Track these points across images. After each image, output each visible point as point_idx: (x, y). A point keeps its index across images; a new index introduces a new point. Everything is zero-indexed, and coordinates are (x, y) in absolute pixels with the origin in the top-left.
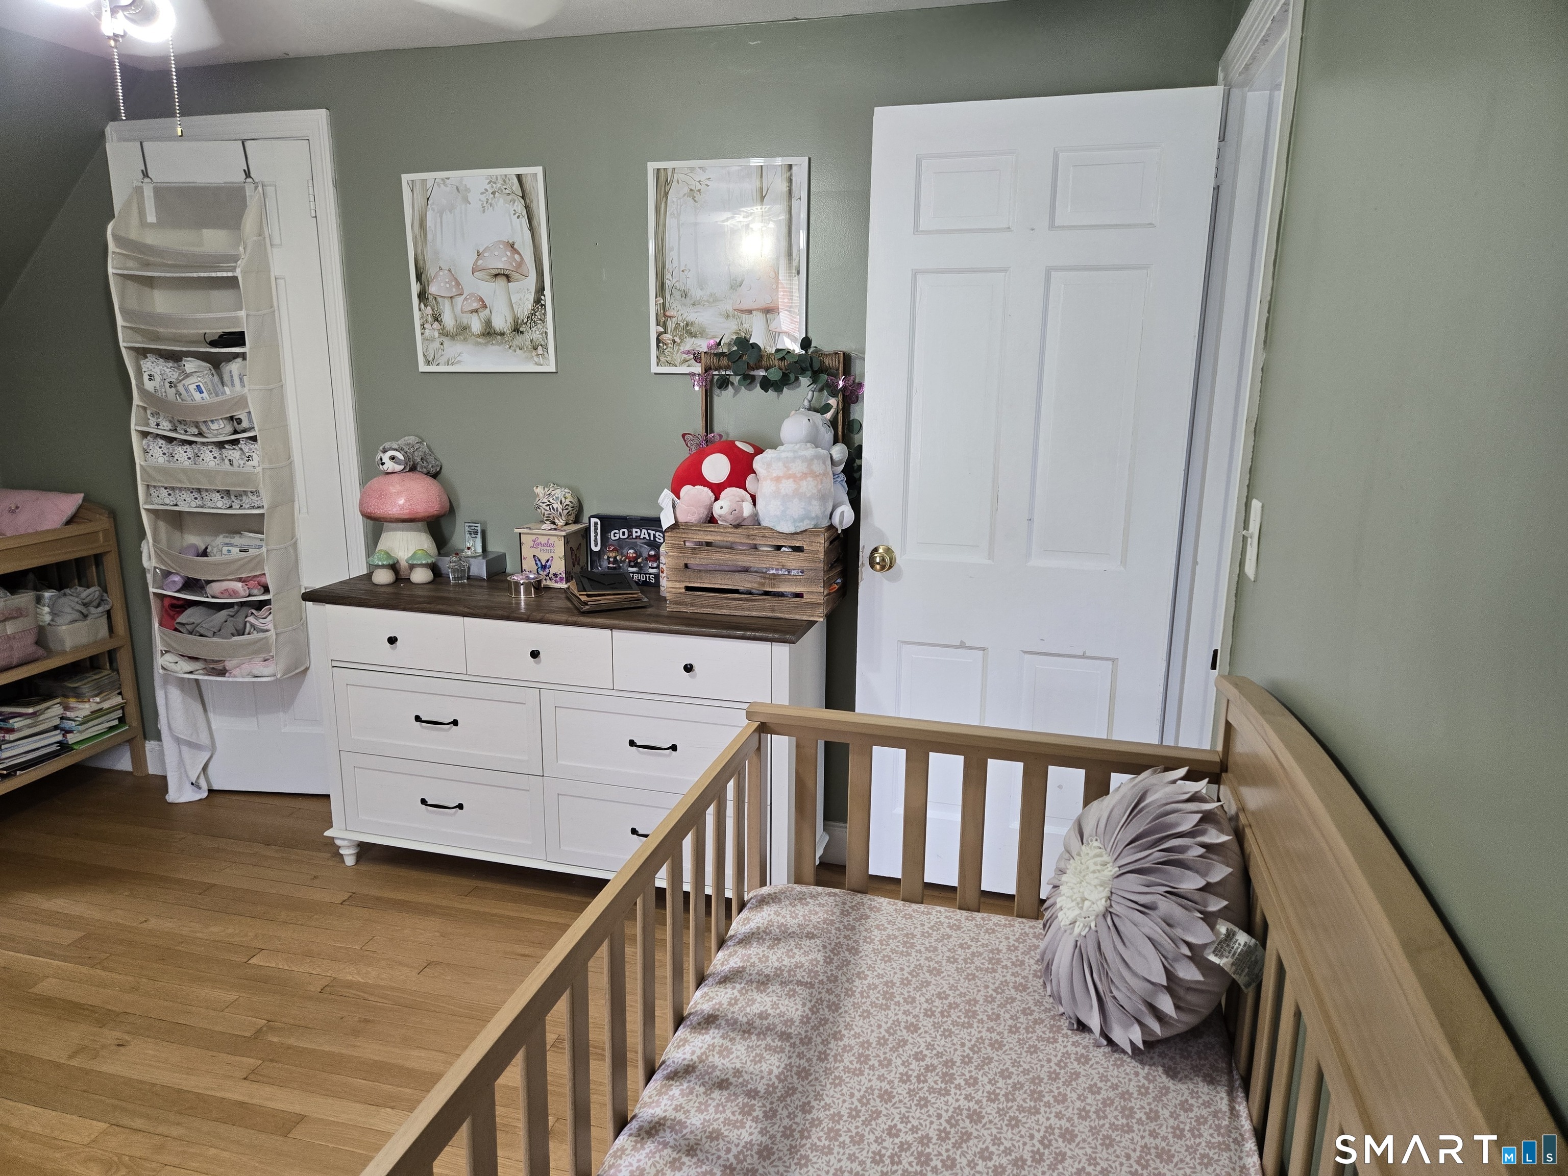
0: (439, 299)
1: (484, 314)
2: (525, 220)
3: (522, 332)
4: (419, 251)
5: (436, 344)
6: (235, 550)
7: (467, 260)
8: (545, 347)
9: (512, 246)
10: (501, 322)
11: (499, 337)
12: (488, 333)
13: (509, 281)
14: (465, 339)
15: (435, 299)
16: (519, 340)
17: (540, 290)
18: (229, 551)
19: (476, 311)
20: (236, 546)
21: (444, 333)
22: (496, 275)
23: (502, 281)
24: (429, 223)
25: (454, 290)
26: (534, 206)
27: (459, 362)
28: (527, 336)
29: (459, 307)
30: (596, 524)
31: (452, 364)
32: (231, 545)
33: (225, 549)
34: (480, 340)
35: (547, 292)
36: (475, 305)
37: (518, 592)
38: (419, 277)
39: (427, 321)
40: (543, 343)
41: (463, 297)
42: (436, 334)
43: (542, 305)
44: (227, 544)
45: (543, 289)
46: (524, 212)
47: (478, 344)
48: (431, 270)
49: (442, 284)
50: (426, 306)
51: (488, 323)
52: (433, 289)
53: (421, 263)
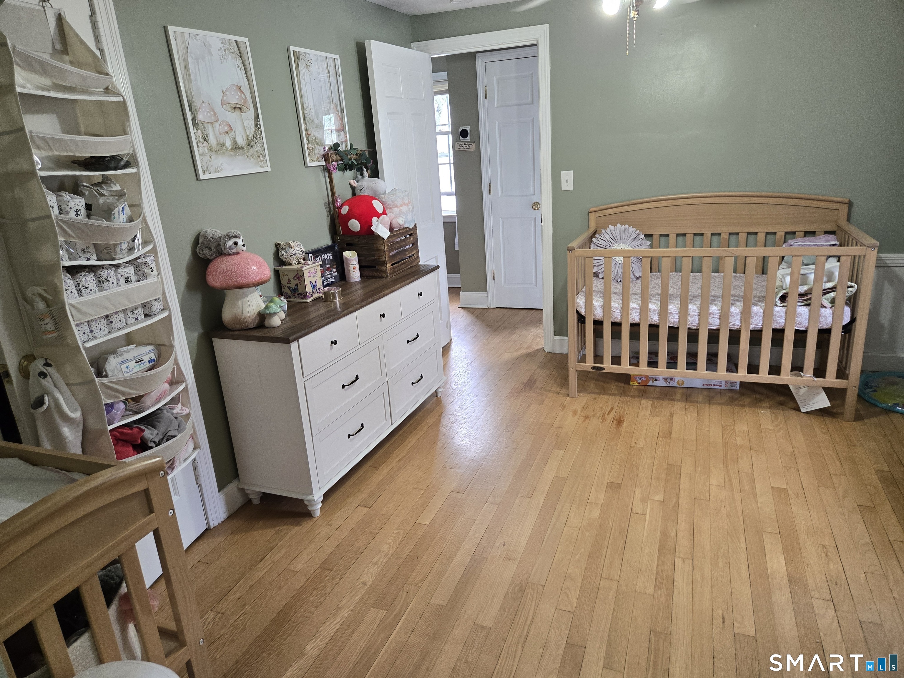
0: (205, 124)
1: (232, 134)
2: (243, 71)
3: (252, 146)
4: (187, 88)
5: (207, 158)
6: (132, 364)
7: (218, 97)
8: (264, 156)
9: (240, 88)
10: (241, 141)
11: (241, 150)
12: (236, 148)
13: (242, 112)
14: (224, 153)
15: (203, 124)
16: (252, 151)
17: (257, 118)
18: (128, 367)
19: (227, 133)
20: (131, 360)
21: (211, 150)
22: (235, 108)
23: (238, 111)
24: (191, 67)
25: (213, 118)
26: (247, 62)
27: (222, 170)
28: (255, 148)
29: (217, 130)
31: (218, 172)
32: (127, 361)
33: (124, 366)
34: (232, 153)
35: (261, 119)
36: (226, 129)
38: (190, 109)
39: (199, 141)
40: (262, 153)
41: (219, 122)
42: (206, 151)
43: (259, 128)
44: (122, 362)
45: (258, 118)
46: (243, 67)
47: (231, 156)
48: (197, 103)
49: (205, 114)
50: (197, 129)
51: (234, 141)
52: (200, 117)
53: (190, 98)
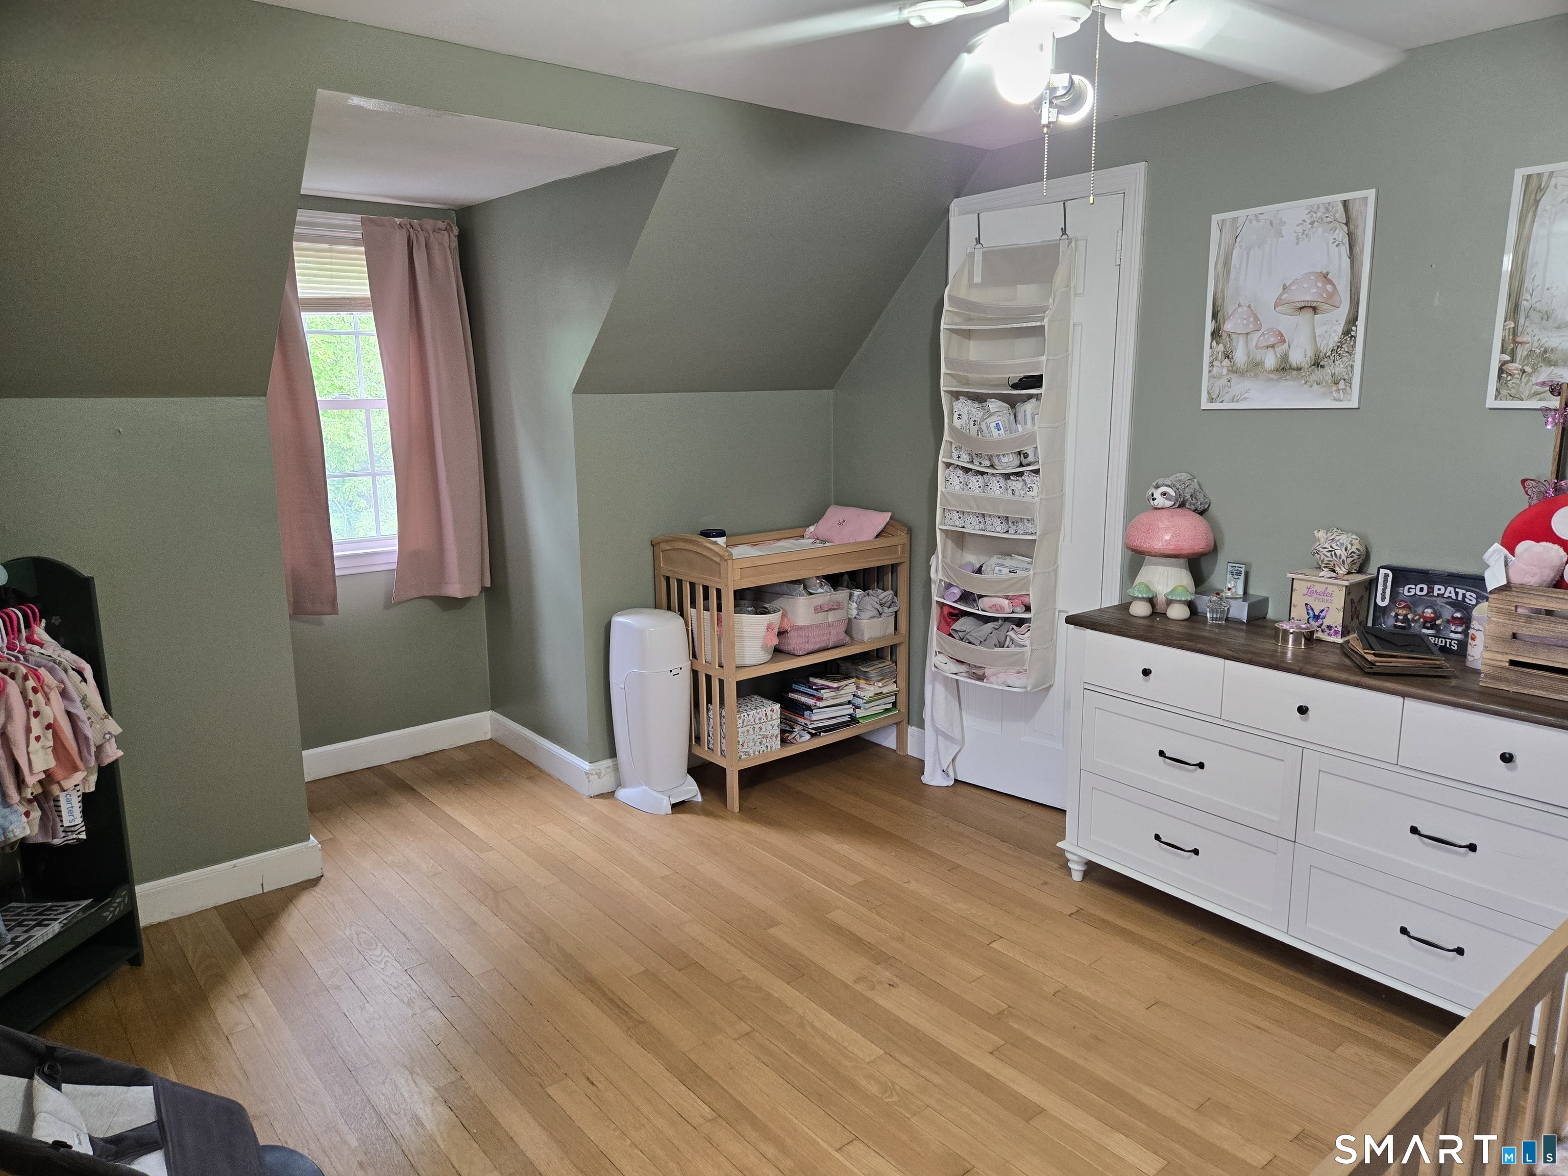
0: (1234, 336)
1: (1280, 349)
2: (1345, 249)
3: (1322, 367)
4: (1219, 289)
5: (1224, 381)
6: (1005, 571)
7: (1271, 295)
8: (1349, 382)
9: (1325, 276)
10: (1297, 357)
11: (1295, 372)
12: (1283, 369)
13: (1315, 313)
14: (1256, 376)
15: (1229, 336)
16: (1318, 374)
17: (1353, 320)
18: (1000, 571)
19: (1273, 346)
20: (1007, 567)
21: (1234, 370)
22: (1302, 308)
23: (1308, 314)
24: (1235, 261)
25: (1251, 326)
26: (1359, 232)
27: (1245, 399)
28: (1328, 371)
29: (1254, 343)
30: (1386, 576)
31: (1238, 401)
32: (1003, 565)
33: (997, 568)
34: (1272, 376)
35: (1361, 323)
36: (1272, 340)
37: (1285, 641)
38: (1215, 316)
39: (1217, 359)
40: (1346, 377)
41: (1260, 333)
42: (1225, 371)
43: (1352, 336)
44: (999, 565)
45: (1356, 319)
46: (1346, 240)
47: (1269, 380)
48: (1229, 307)
49: (1239, 321)
50: (1218, 343)
51: (1285, 358)
52: (1228, 327)
53: (1219, 302)
